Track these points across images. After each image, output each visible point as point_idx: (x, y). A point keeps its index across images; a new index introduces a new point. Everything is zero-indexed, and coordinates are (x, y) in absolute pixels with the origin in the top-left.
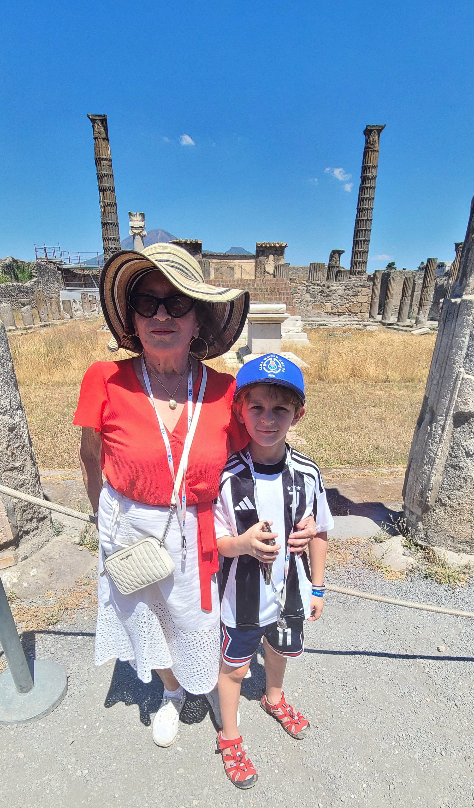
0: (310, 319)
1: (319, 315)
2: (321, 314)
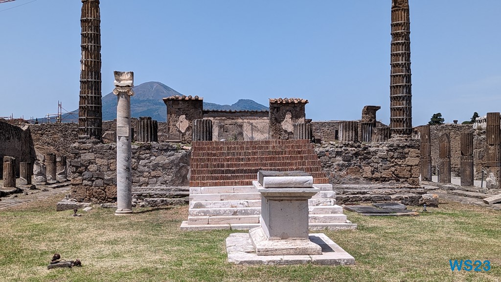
0: (345, 186)
1: (356, 181)
2: (359, 179)
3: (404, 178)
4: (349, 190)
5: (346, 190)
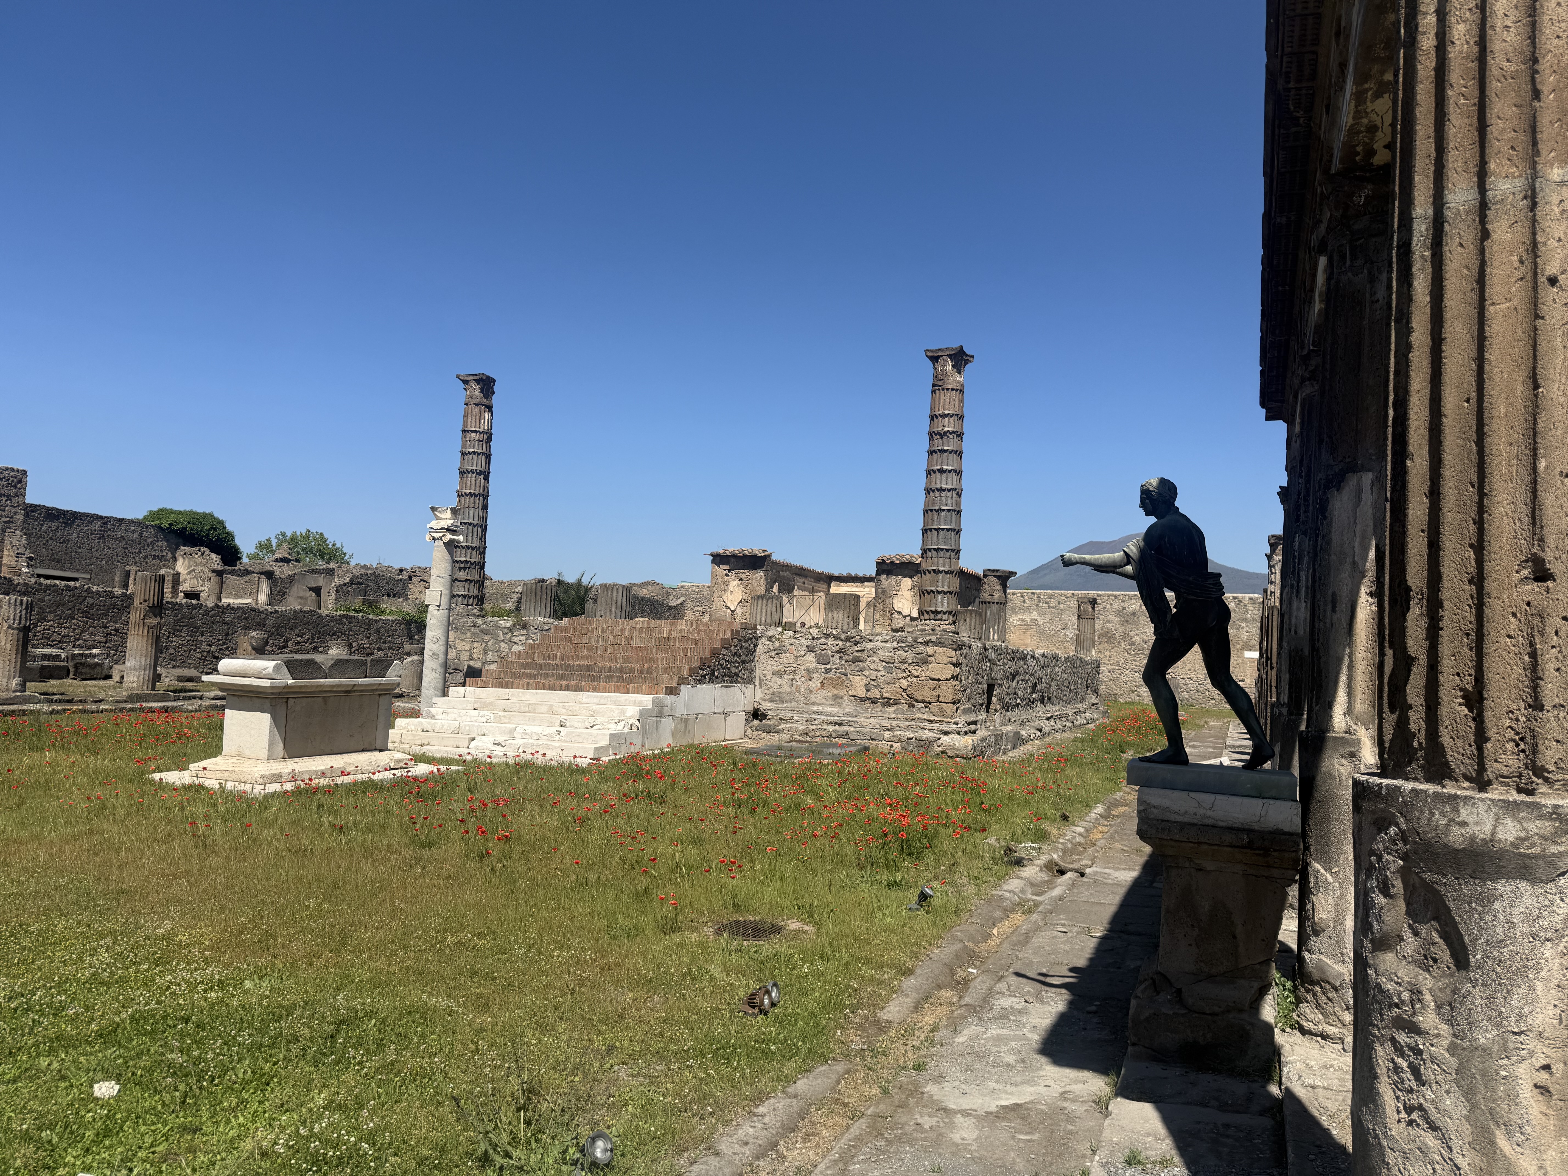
0: (815, 708)
1: (836, 701)
2: (842, 698)
3: (923, 702)
4: (819, 717)
5: (813, 716)
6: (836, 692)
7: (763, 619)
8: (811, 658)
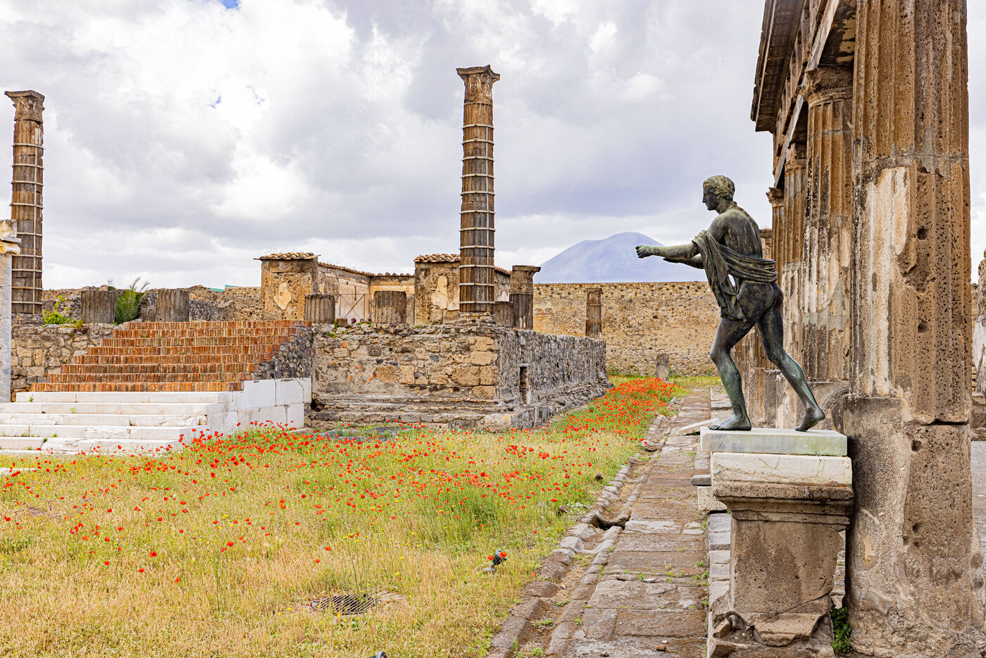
1: (389, 389)
2: (393, 385)
3: (466, 385)
4: (373, 404)
6: (387, 381)
7: (317, 317)
8: (363, 350)
